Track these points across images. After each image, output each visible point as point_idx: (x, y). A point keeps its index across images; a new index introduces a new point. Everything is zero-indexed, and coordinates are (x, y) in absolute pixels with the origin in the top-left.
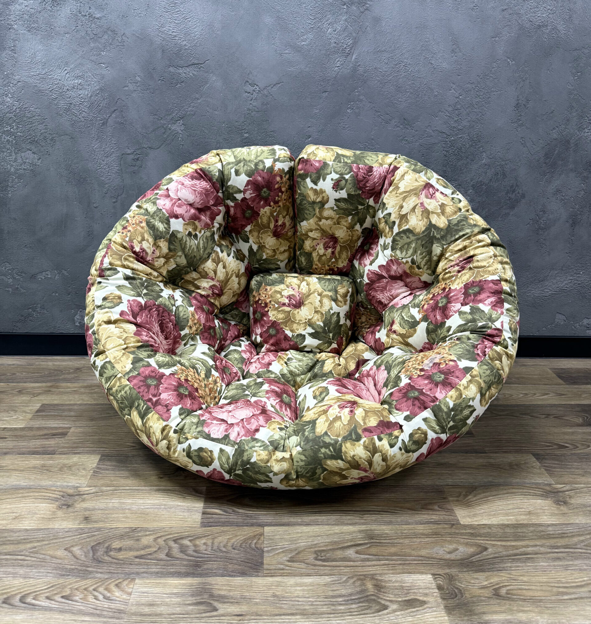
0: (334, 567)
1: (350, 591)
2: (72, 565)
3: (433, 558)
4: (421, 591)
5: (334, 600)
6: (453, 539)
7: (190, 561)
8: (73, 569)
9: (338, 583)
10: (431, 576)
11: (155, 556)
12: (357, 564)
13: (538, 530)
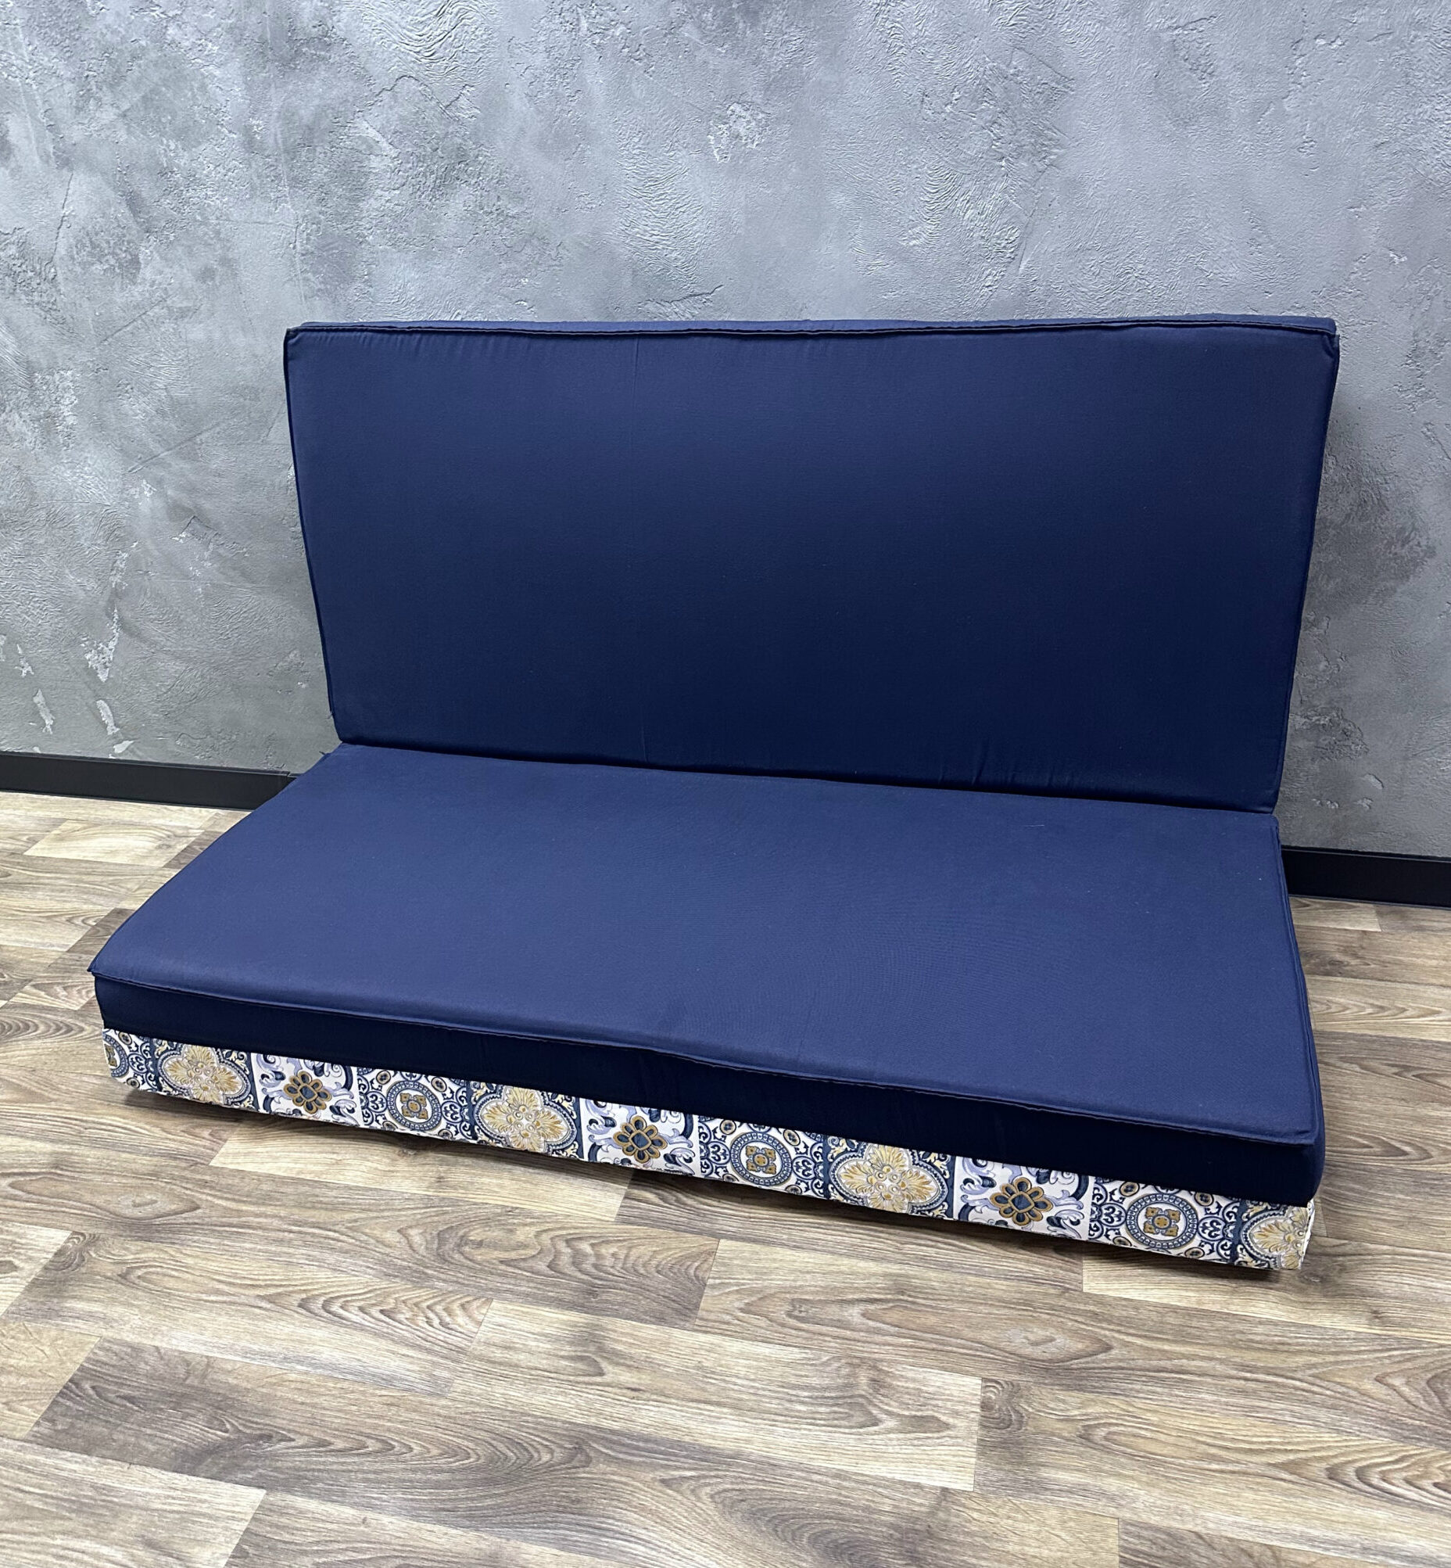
0: (814, 1334)
1: (827, 1381)
2: (403, 1260)
3: (1000, 1349)
4: (949, 1404)
5: (794, 1392)
6: (1054, 1318)
7: (582, 1281)
8: (405, 1268)
9: (812, 1365)
10: (979, 1382)
11: (530, 1263)
12: (855, 1335)
13: (1233, 1327)
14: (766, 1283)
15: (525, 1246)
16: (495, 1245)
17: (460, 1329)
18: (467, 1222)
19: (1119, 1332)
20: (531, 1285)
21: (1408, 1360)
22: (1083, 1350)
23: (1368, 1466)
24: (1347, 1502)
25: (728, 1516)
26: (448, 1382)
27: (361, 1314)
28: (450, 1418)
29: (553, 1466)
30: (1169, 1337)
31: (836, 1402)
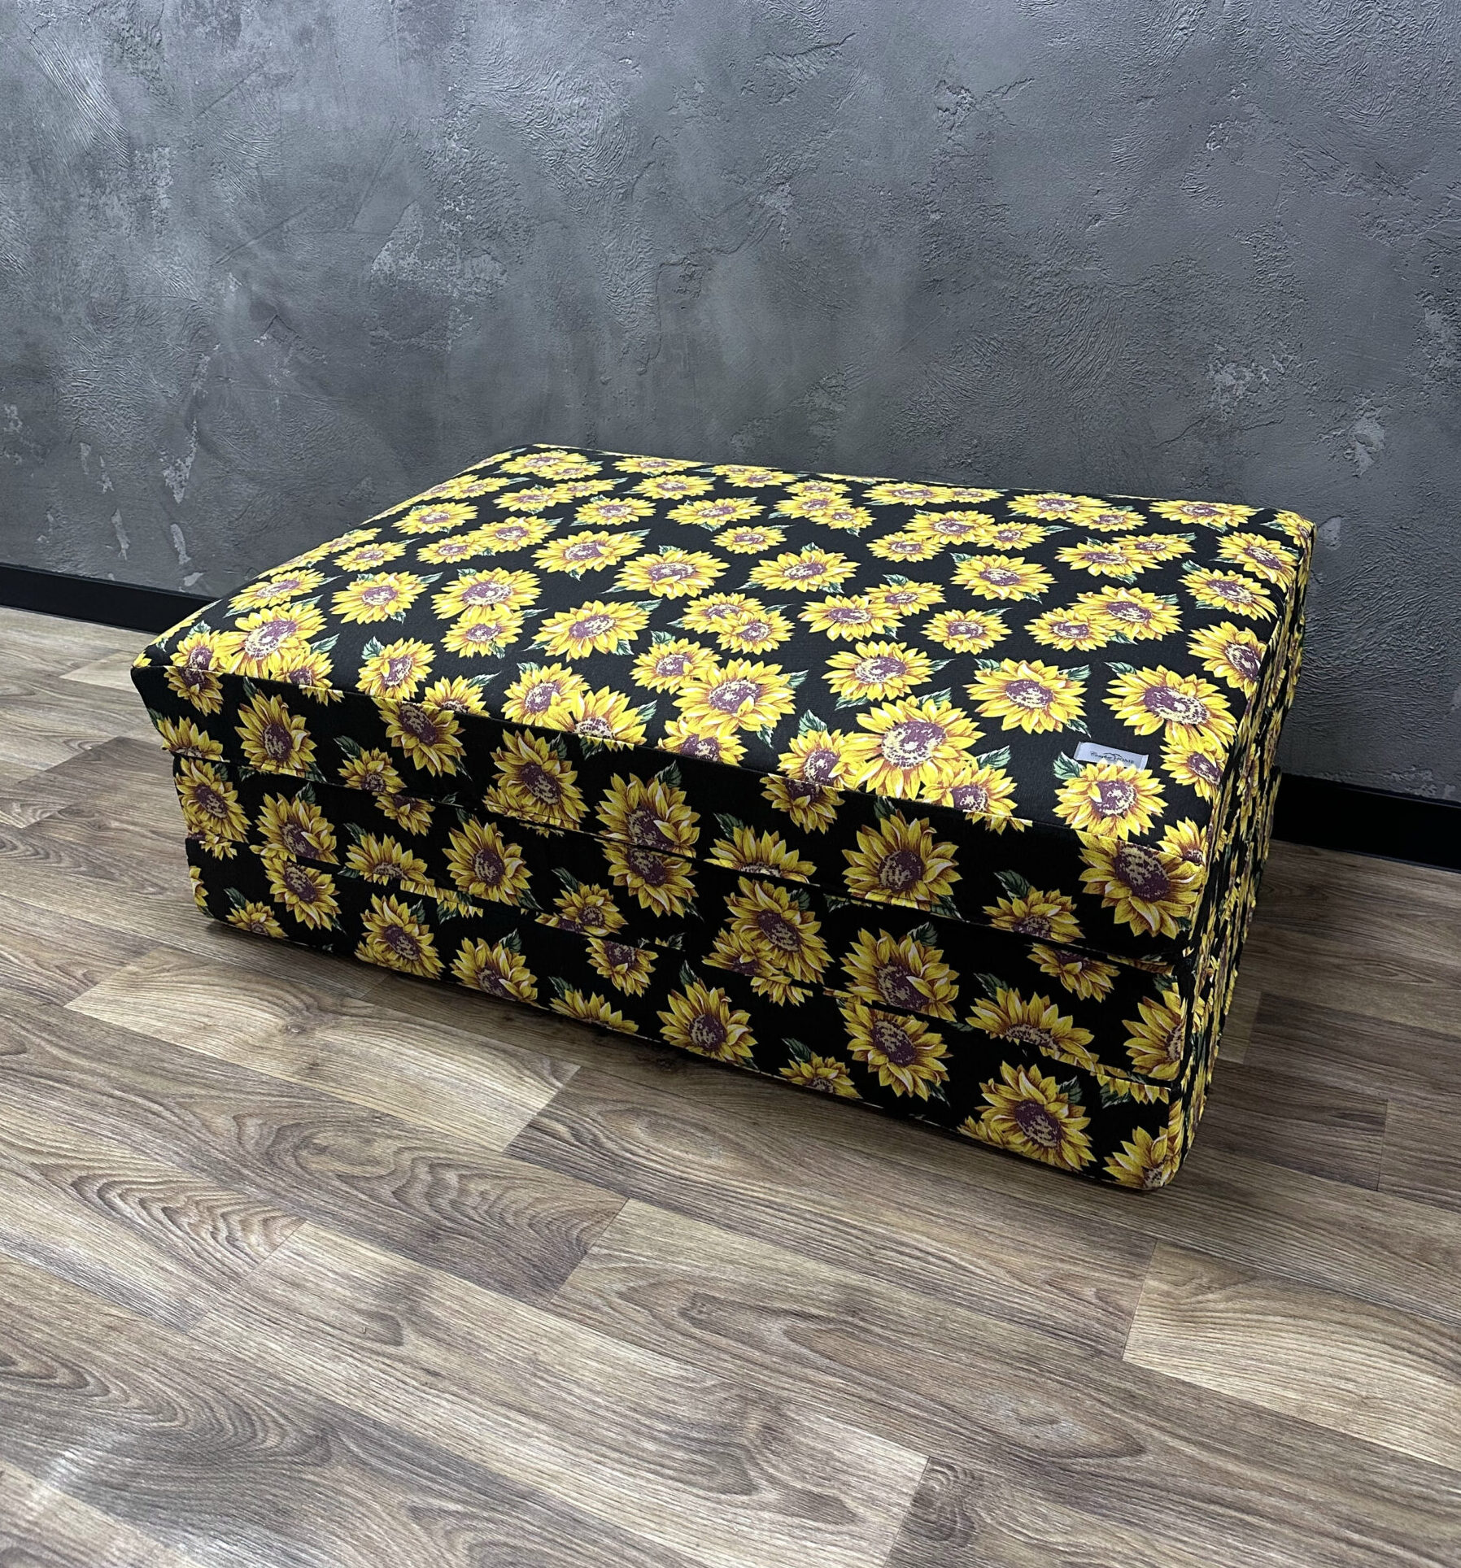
0: (708, 1345)
1: (700, 1416)
2: (223, 1153)
3: (972, 1421)
4: (866, 1485)
5: (648, 1422)
7: (429, 1220)
9: (687, 1388)
10: (924, 1462)
11: (375, 1185)
14: (669, 1266)
15: (376, 1162)
16: (340, 1155)
17: (248, 1250)
18: (322, 1122)
19: (1161, 1429)
20: (363, 1211)
26: (199, 1314)
27: (139, 1208)
28: (177, 1361)
29: (275, 1454)
30: (1240, 1453)
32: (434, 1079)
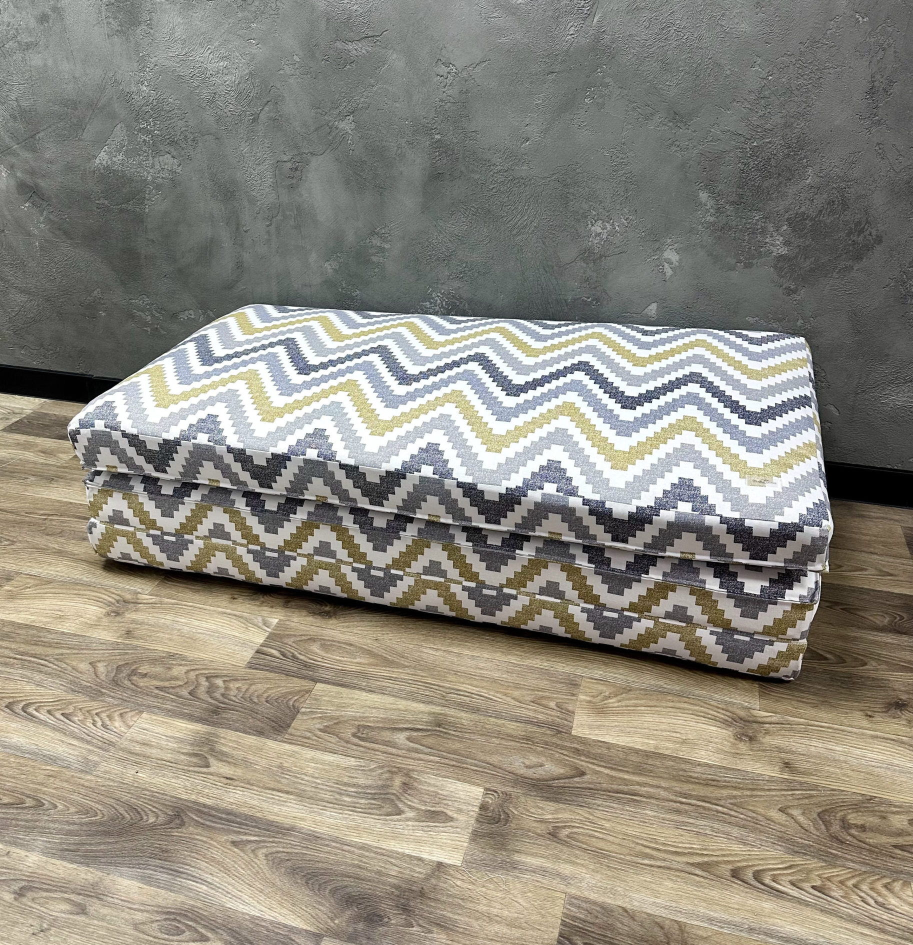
0: (369, 749)
1: (370, 782)
2: (89, 682)
3: (502, 769)
4: (456, 804)
5: (344, 788)
6: (546, 751)
7: (211, 704)
8: (88, 687)
9: (362, 770)
10: (483, 790)
11: (178, 690)
12: (400, 752)
13: (677, 766)
14: (343, 713)
15: (176, 679)
16: (155, 677)
17: (115, 730)
18: (141, 661)
19: (592, 763)
20: (174, 704)
21: (806, 798)
22: (562, 774)
23: (764, 870)
24: (743, 895)
25: (274, 870)
26: (96, 764)
27: (48, 715)
28: (90, 788)
29: (155, 826)
30: (629, 770)
31: (373, 797)
32: (199, 633)
